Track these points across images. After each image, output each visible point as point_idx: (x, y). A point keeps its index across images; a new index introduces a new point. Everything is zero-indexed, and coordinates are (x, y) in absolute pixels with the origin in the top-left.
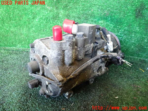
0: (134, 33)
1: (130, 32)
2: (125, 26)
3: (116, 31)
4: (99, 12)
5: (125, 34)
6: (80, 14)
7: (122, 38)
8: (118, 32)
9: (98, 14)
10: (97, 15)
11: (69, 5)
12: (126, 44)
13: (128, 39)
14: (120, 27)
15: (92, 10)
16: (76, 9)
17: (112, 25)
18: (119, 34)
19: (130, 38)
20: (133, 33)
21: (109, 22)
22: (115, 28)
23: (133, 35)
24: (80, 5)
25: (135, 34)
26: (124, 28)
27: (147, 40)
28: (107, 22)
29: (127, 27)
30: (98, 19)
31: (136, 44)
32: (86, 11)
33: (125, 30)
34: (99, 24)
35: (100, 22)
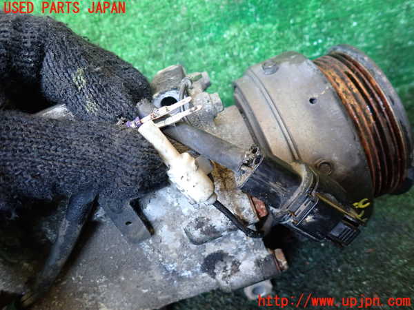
0: (353, 16)
1: (337, 19)
2: (315, 7)
3: (292, 37)
4: (207, 6)
5: (327, 34)
6: (150, 40)
8: (301, 38)
9: (210, 13)
10: (207, 19)
11: (101, 29)
14: (299, 20)
15: (184, 10)
16: (128, 33)
17: (269, 26)
18: (308, 44)
19: (349, 39)
20: (349, 16)
21: (256, 21)
22: (286, 32)
23: (355, 24)
24: (136, 14)
25: (359, 16)
26: (314, 15)
27: (405, 19)
28: (249, 23)
29: (323, 7)
30: (215, 29)
31: (376, 50)
32: (165, 22)
33: (319, 21)
34: (228, 42)
35: (227, 35)
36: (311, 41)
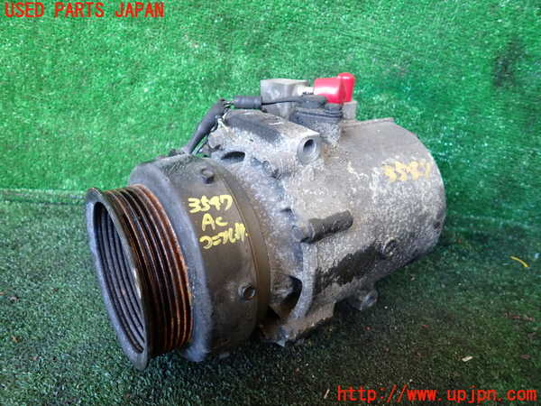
0: (488, 137)
1: (474, 133)
2: (461, 114)
3: (429, 128)
4: (372, 66)
5: (460, 142)
6: (306, 68)
7: (450, 154)
8: (437, 134)
9: (371, 72)
10: (366, 76)
11: (270, 36)
12: (461, 174)
13: (467, 157)
14: (443, 117)
15: (350, 58)
16: (292, 52)
17: (416, 109)
18: (440, 142)
19: (476, 155)
20: (485, 135)
21: (406, 99)
22: (427, 122)
23: (486, 145)
24: (308, 40)
25: (492, 139)
26: (456, 120)
27: (528, 161)
28: (400, 99)
29: (467, 117)
30: (369, 88)
31: (492, 175)
32: (328, 60)
33: (458, 127)
34: (374, 105)
35: (377, 98)
36: (443, 140)
